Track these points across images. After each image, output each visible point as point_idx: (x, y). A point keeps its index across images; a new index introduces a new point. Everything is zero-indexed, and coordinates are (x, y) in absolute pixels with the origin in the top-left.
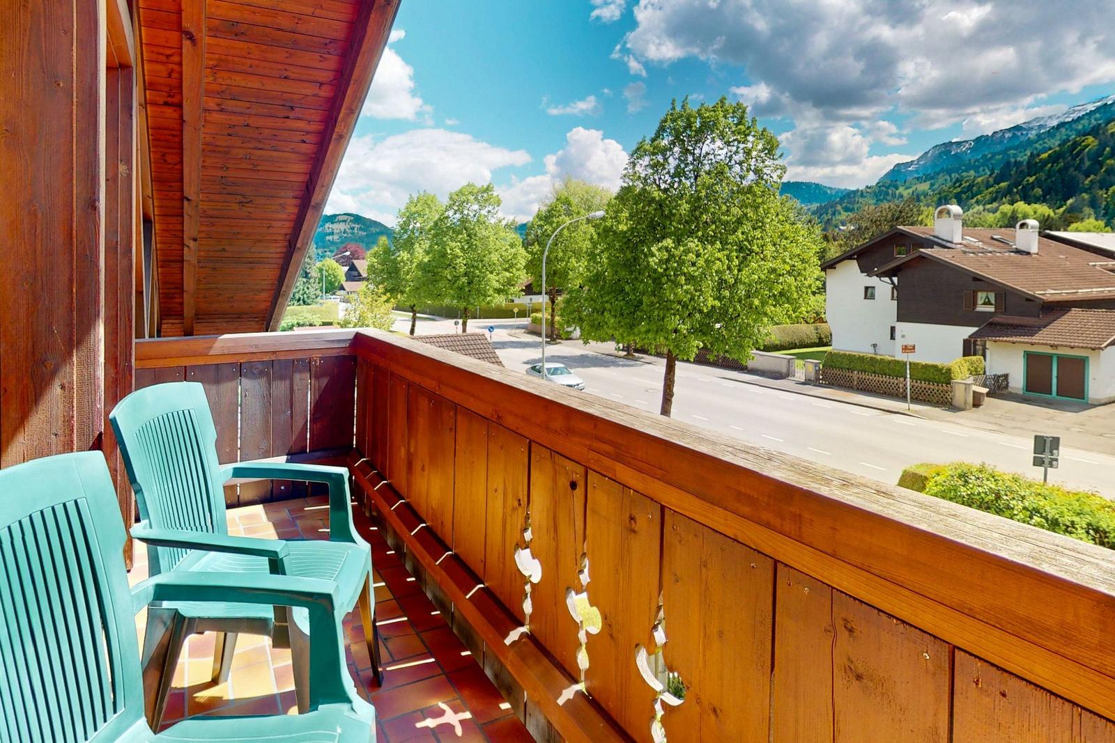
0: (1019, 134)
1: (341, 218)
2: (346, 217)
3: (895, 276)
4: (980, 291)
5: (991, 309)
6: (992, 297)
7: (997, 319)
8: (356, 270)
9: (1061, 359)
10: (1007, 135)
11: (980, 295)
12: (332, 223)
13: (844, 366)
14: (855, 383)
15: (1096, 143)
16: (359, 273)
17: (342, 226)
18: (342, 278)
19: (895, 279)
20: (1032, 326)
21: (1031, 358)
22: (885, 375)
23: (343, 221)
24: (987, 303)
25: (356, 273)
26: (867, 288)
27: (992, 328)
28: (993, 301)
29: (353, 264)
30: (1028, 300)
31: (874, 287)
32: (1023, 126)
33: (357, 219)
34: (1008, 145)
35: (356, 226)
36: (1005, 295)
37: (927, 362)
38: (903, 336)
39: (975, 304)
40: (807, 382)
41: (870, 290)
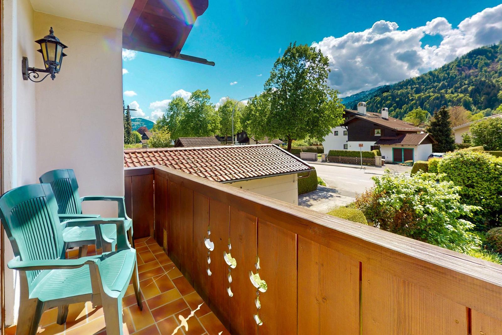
0: (358, 96)
1: (137, 120)
2: (139, 120)
3: (347, 126)
4: (376, 129)
5: (380, 135)
6: (380, 131)
7: (382, 138)
8: (146, 135)
9: (405, 150)
10: (354, 97)
11: (376, 130)
12: (134, 122)
13: (335, 155)
14: (340, 160)
15: (380, 99)
16: (147, 137)
17: (138, 123)
18: (141, 139)
19: (347, 127)
20: (394, 140)
21: (395, 150)
22: (351, 156)
23: (138, 121)
24: (378, 133)
25: (146, 137)
26: (335, 132)
27: (381, 141)
28: (380, 132)
29: (145, 133)
30: (392, 131)
31: (338, 131)
32: (359, 94)
33: (143, 120)
34: (355, 99)
35: (143, 123)
36: (384, 129)
37: (365, 151)
38: (350, 146)
39: (374, 134)
40: (323, 161)
41: (336, 132)
